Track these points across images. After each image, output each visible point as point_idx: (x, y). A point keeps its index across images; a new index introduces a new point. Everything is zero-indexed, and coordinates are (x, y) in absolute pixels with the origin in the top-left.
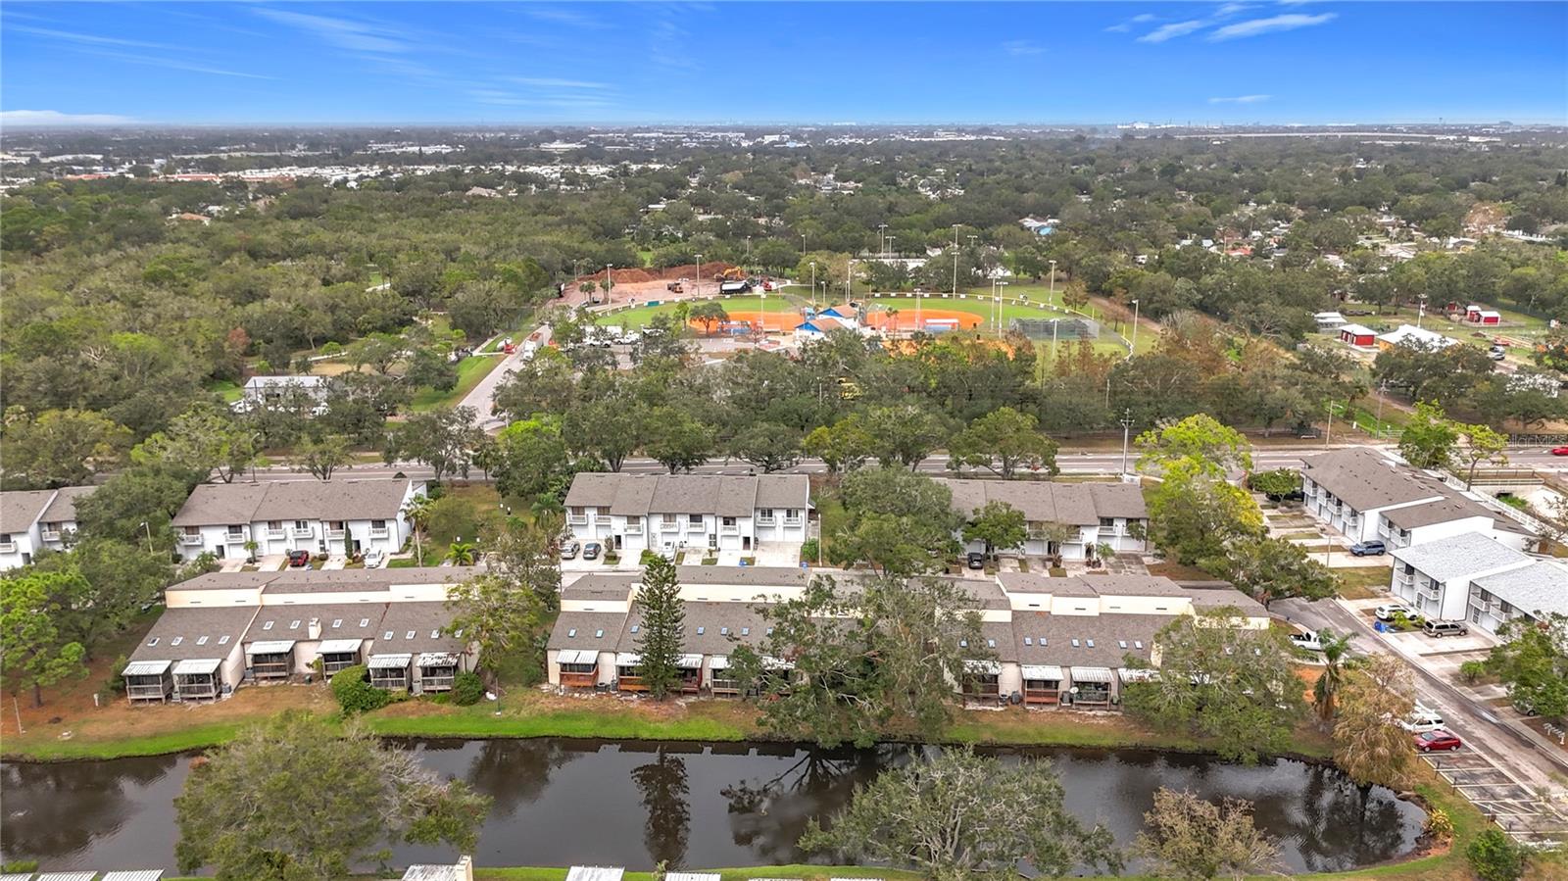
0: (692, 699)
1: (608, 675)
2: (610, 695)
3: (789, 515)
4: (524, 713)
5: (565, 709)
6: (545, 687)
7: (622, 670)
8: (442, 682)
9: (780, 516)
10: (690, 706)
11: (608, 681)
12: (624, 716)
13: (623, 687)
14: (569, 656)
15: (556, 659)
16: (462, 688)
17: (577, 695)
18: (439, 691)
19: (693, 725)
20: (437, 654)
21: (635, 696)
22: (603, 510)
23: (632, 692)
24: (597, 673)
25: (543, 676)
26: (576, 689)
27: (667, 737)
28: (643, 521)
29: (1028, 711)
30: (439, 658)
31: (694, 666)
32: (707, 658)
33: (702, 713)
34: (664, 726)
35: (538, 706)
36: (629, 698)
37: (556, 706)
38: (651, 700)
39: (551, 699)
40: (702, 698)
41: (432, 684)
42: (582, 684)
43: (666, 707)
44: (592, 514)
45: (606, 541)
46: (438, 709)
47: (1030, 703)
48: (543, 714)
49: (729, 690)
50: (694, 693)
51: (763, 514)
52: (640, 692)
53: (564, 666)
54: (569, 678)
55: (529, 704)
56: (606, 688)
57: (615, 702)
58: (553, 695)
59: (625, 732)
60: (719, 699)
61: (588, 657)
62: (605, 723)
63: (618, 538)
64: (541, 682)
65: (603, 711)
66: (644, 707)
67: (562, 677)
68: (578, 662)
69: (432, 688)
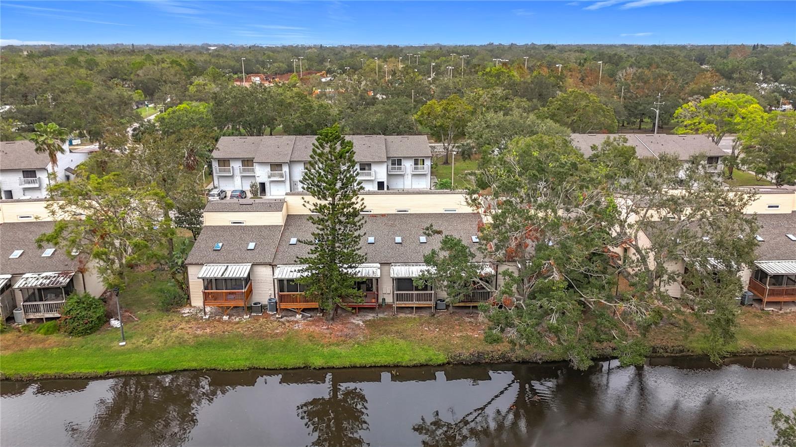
0: (370, 316)
1: (265, 292)
2: (267, 317)
3: (416, 163)
4: (157, 342)
5: (211, 335)
6: (186, 310)
7: (283, 285)
8: (50, 309)
9: (408, 165)
10: (370, 324)
11: (265, 301)
12: (288, 340)
13: (283, 306)
14: (214, 271)
15: (197, 275)
16: (74, 313)
17: (226, 318)
18: (48, 319)
19: (377, 347)
20: (44, 274)
21: (299, 316)
22: (248, 162)
23: (293, 312)
24: (250, 291)
25: (185, 298)
26: (224, 310)
27: (347, 364)
28: (285, 169)
29: (768, 313)
30: (46, 278)
31: (371, 275)
32: (386, 268)
33: (387, 332)
34: (342, 350)
35: (177, 332)
36: (292, 318)
37: (199, 332)
38: (320, 320)
39: (193, 324)
40: (381, 315)
41: (38, 311)
42: (232, 304)
43: (340, 327)
44: (237, 166)
45: (252, 187)
46: (43, 341)
47: (769, 303)
48: (182, 342)
49: (415, 304)
50: (371, 309)
51: (393, 164)
52: (304, 310)
53: (209, 283)
54: (215, 297)
55: (165, 330)
56: (263, 308)
57: (273, 324)
58: (196, 319)
59: (291, 360)
60: (402, 315)
61: (239, 271)
62: (264, 350)
63: (263, 185)
64: (182, 306)
65: (260, 335)
66: (312, 328)
67: (206, 296)
68: (226, 275)
69: (38, 316)
